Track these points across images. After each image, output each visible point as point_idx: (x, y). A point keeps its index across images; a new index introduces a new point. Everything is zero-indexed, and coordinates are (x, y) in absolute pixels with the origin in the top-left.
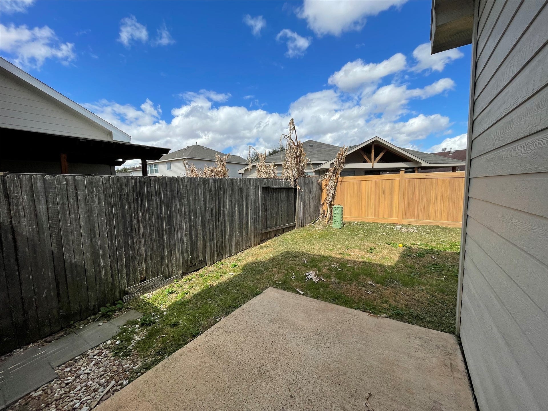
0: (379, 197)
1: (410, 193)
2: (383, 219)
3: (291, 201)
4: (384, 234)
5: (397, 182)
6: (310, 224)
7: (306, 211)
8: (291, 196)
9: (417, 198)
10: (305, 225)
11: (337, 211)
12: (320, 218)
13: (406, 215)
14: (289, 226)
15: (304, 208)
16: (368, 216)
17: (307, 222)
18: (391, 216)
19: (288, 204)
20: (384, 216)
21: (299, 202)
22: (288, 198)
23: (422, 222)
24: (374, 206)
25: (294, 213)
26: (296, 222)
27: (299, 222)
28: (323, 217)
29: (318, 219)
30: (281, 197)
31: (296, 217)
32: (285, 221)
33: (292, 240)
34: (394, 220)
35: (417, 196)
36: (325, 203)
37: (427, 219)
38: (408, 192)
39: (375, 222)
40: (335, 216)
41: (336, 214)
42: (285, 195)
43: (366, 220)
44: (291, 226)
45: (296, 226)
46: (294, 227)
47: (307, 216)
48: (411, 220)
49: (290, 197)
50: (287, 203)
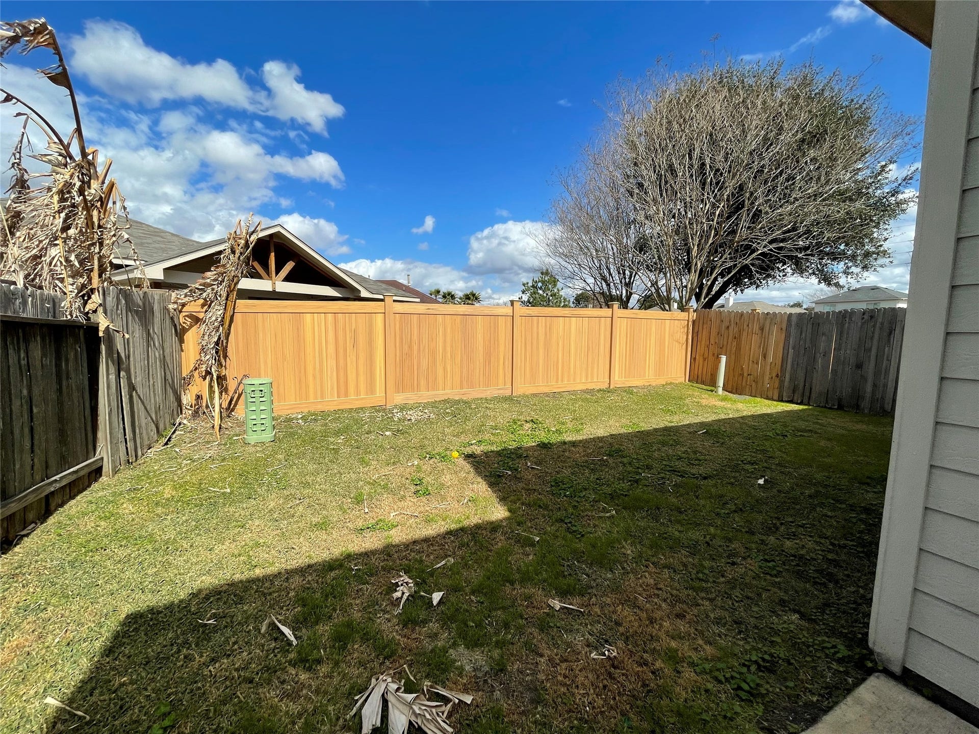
0: (345, 350)
1: (404, 342)
2: (357, 400)
3: (73, 375)
4: (388, 433)
5: (380, 318)
6: (158, 447)
7: (138, 405)
8: (72, 356)
9: (415, 352)
10: (140, 453)
11: (258, 394)
12: (185, 422)
13: (401, 387)
14: (74, 477)
15: (131, 397)
16: (322, 397)
17: (146, 442)
18: (371, 390)
19: (60, 390)
20: (358, 393)
21: (113, 377)
22: (58, 366)
23: (426, 396)
24: (335, 374)
25: (89, 419)
26: (103, 451)
27: (118, 450)
28: (196, 414)
29: (180, 424)
30: (23, 362)
31: (100, 435)
32: (53, 462)
33: (124, 536)
34: (378, 398)
35: (415, 347)
36: (196, 374)
37: (433, 389)
38: (401, 339)
39: (341, 407)
40: (254, 408)
41: (258, 402)
42: (44, 355)
43: (320, 408)
44: (82, 473)
45: (107, 467)
46: (96, 473)
47: (143, 422)
48: (408, 395)
49: (67, 360)
50: (55, 386)
